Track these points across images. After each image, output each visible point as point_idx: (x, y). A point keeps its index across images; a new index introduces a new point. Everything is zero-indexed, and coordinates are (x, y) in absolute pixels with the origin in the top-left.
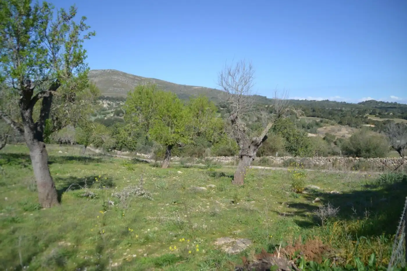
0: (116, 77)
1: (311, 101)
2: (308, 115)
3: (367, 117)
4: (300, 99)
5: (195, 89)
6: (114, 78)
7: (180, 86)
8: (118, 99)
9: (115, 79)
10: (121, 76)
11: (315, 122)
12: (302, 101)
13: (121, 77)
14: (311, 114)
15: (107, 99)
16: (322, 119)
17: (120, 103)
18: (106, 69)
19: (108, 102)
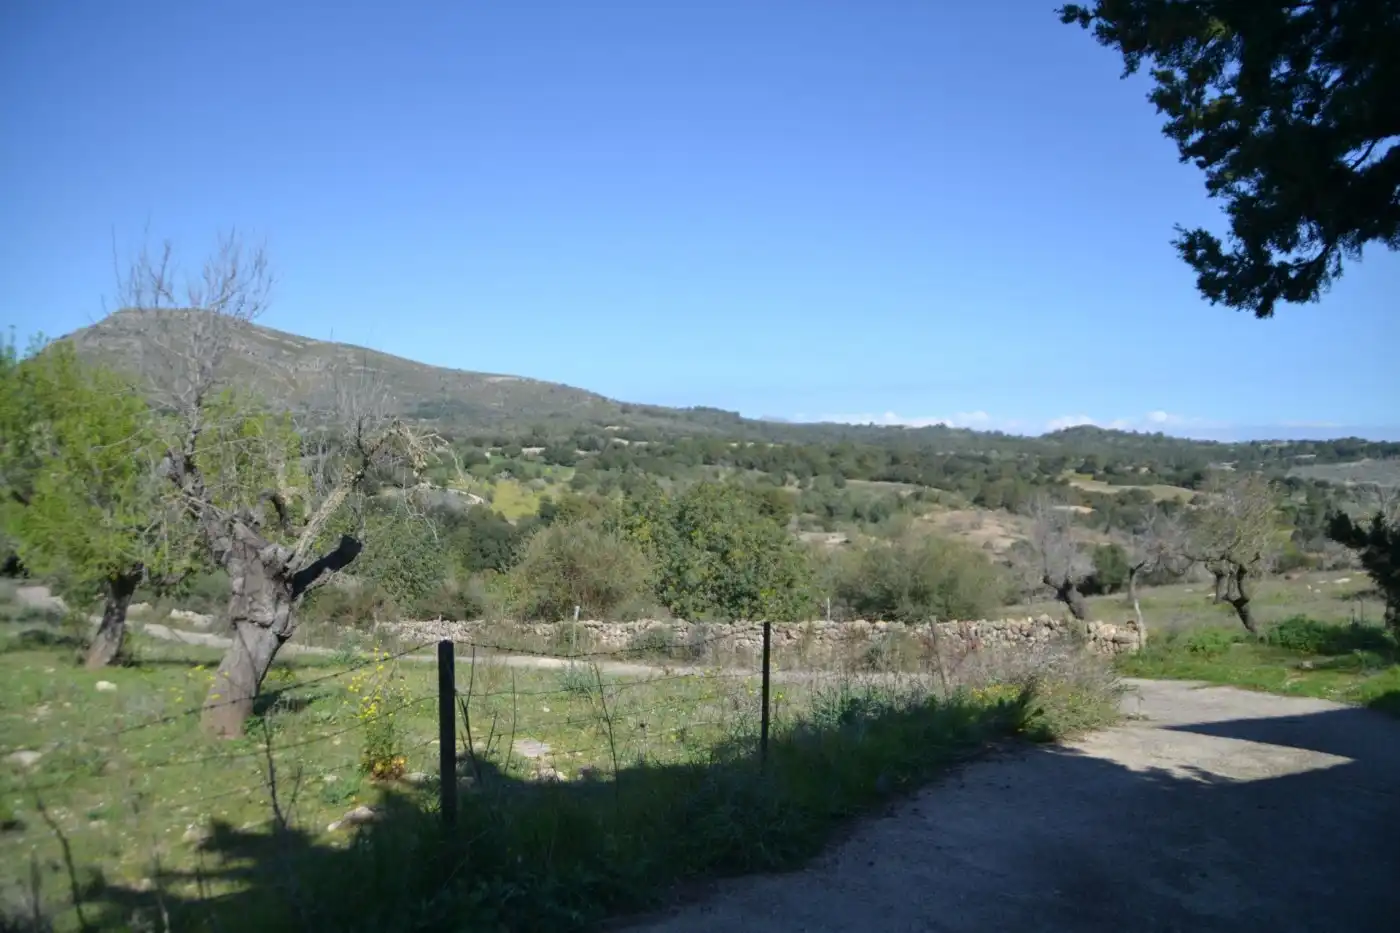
1: (889, 428)
2: (874, 475)
3: (1065, 482)
4: (854, 422)
5: (494, 384)
7: (442, 372)
11: (896, 499)
12: (859, 427)
14: (883, 470)
16: (920, 489)
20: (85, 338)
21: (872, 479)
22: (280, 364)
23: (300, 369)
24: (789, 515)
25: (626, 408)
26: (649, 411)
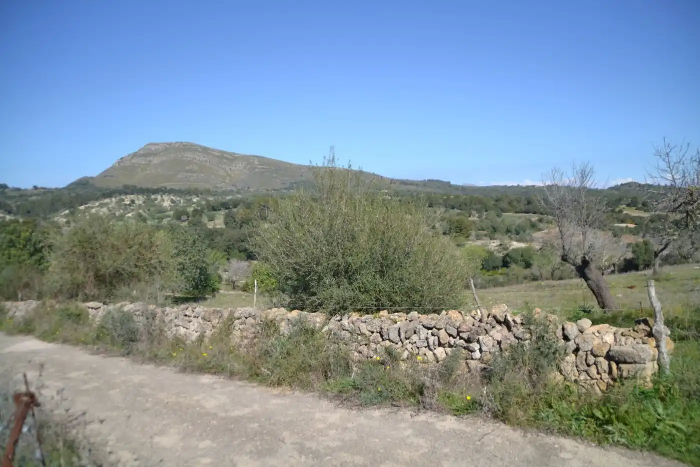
0: (189, 155)
1: (528, 187)
2: (518, 210)
3: (621, 211)
4: (510, 184)
6: (187, 157)
7: (301, 167)
8: (189, 192)
9: (189, 159)
10: (199, 151)
11: (528, 222)
12: (513, 186)
13: (199, 154)
14: (523, 208)
15: (171, 192)
16: (541, 216)
17: (192, 199)
18: (174, 141)
19: (172, 197)
20: (132, 158)
21: (516, 213)
22: (224, 166)
23: (233, 168)
24: (470, 232)
25: (392, 181)
26: (404, 183)
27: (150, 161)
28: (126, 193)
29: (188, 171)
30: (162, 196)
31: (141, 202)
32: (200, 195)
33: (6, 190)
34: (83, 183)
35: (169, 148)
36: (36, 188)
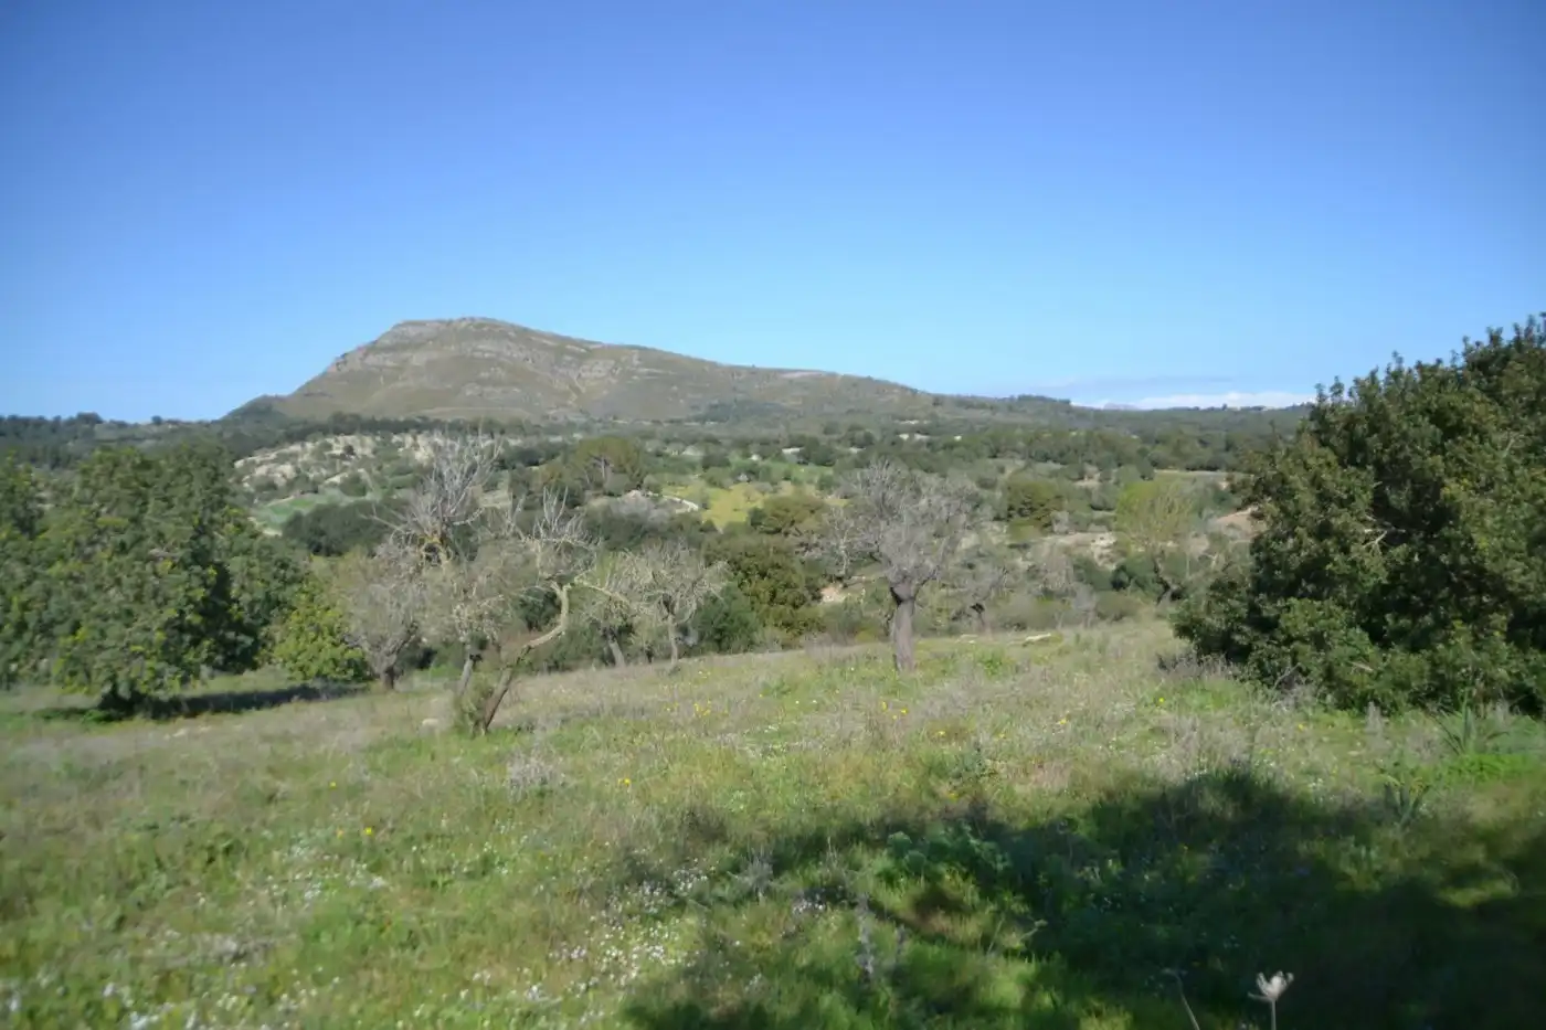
0: (486, 347)
5: (791, 381)
6: (483, 352)
7: (734, 371)
8: (474, 429)
9: (487, 355)
10: (511, 339)
13: (510, 344)
15: (435, 427)
18: (455, 316)
19: (436, 439)
20: (366, 355)
21: (1188, 469)
22: (561, 371)
23: (583, 375)
25: (938, 401)
26: (965, 403)
27: (406, 361)
28: (337, 432)
29: (481, 382)
30: (415, 438)
31: (368, 452)
32: (497, 436)
33: (97, 427)
34: (259, 411)
35: (447, 332)
36: (157, 421)
